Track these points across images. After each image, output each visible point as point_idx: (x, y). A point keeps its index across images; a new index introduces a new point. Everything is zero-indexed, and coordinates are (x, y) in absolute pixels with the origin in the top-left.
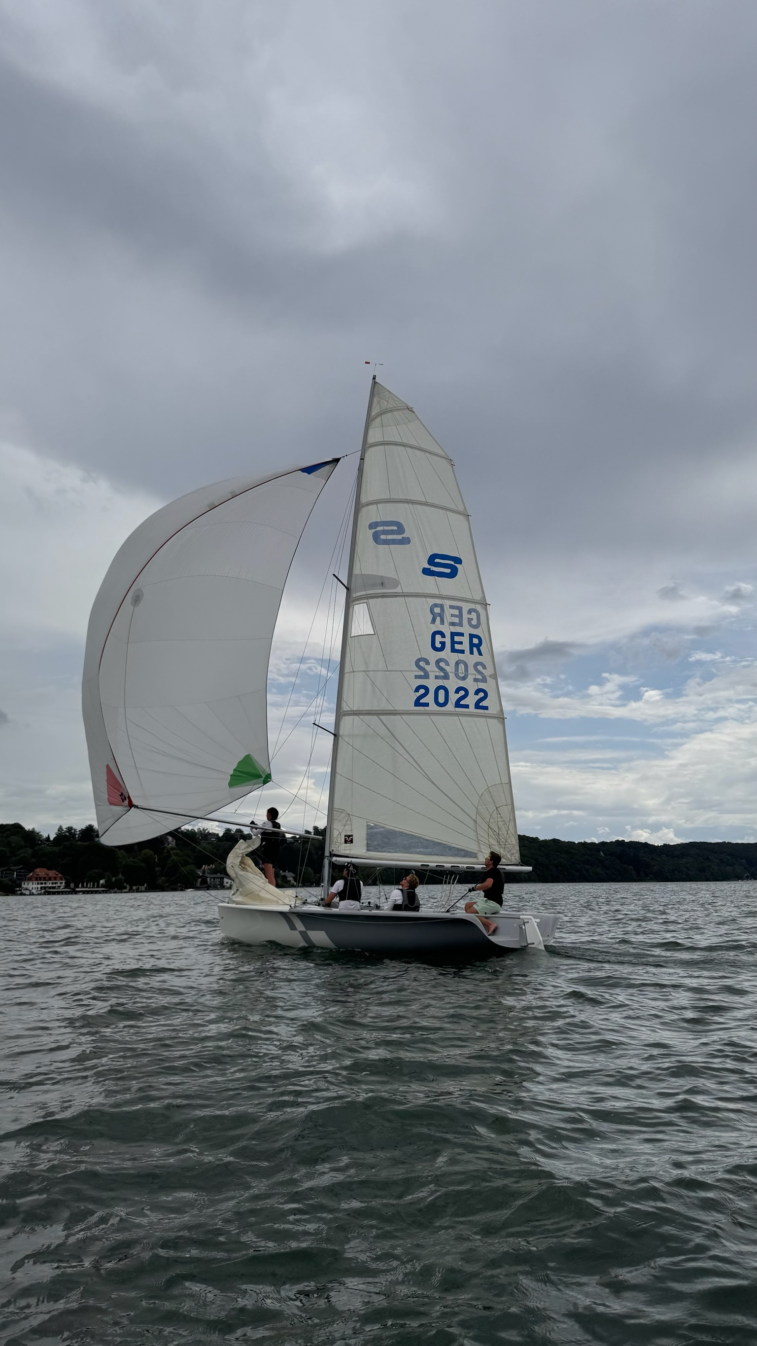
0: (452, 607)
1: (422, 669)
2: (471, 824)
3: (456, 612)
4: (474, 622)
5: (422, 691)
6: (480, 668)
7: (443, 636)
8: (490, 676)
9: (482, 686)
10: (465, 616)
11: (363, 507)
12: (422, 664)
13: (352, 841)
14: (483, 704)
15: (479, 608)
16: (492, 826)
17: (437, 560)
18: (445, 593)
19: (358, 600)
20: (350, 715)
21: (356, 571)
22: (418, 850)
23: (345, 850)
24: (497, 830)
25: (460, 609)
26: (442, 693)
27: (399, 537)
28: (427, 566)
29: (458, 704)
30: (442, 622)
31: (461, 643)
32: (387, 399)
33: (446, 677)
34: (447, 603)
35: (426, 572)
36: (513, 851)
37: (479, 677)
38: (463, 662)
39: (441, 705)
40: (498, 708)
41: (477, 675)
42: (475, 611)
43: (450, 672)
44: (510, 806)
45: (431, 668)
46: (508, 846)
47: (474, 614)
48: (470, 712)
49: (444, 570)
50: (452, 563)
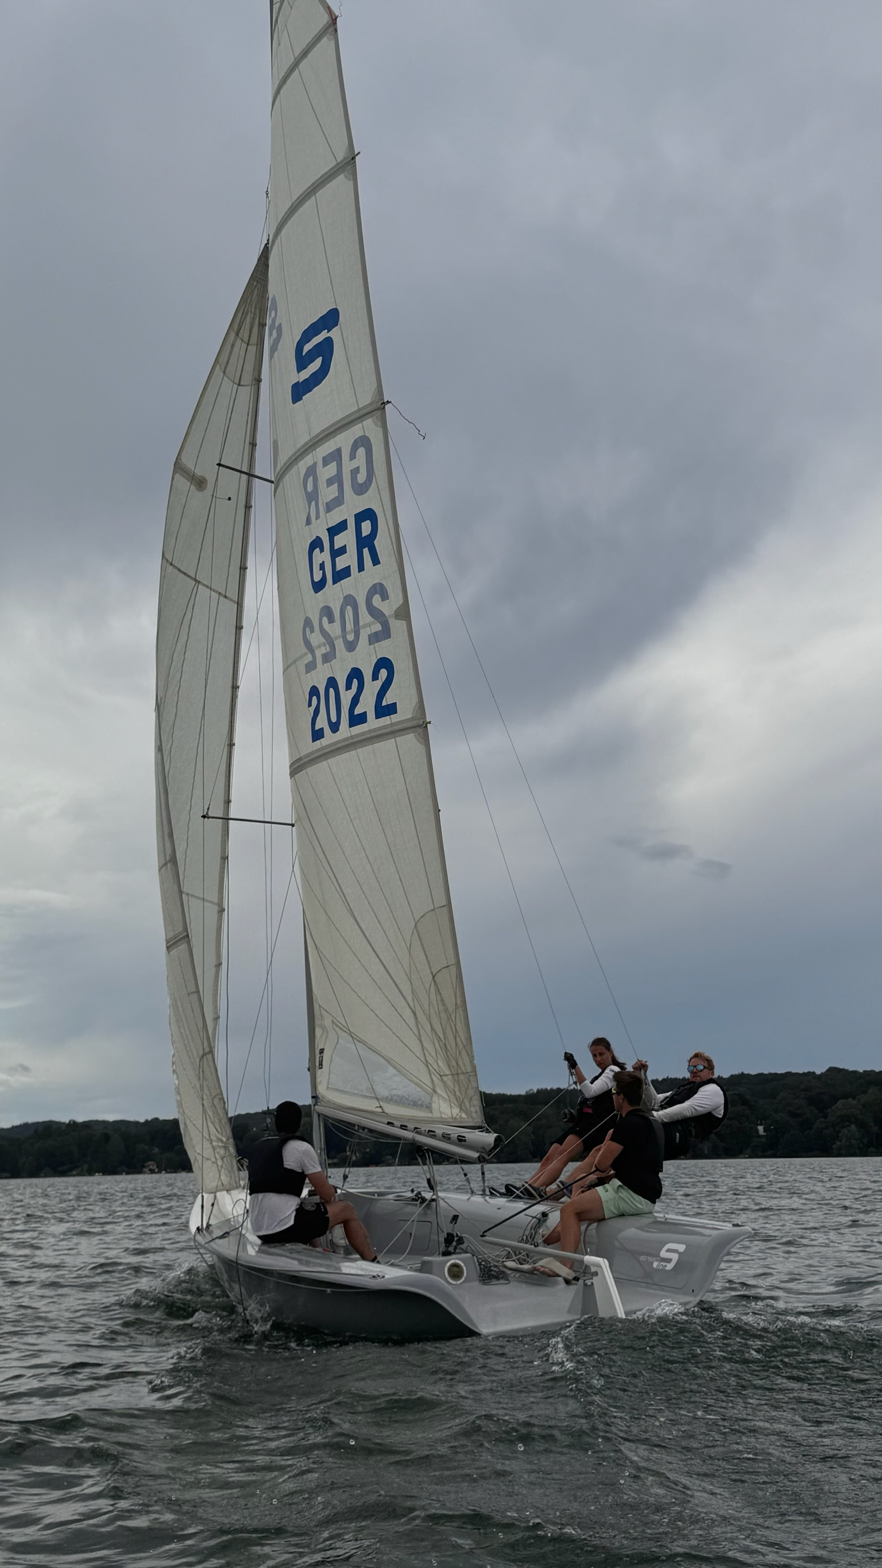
0: (327, 460)
2: (412, 1020)
3: (334, 469)
4: (363, 476)
5: (314, 702)
7: (321, 546)
9: (383, 649)
10: (348, 468)
12: (308, 633)
14: (388, 698)
16: (435, 1026)
17: (308, 346)
18: (317, 428)
25: (338, 456)
26: (332, 696)
28: (296, 374)
29: (353, 718)
30: (317, 512)
31: (345, 549)
33: (332, 652)
34: (322, 454)
35: (296, 392)
36: (471, 1092)
37: (377, 627)
38: (350, 601)
39: (335, 727)
40: (415, 700)
41: (373, 623)
42: (363, 442)
43: (337, 638)
44: (453, 969)
45: (316, 638)
46: (462, 1077)
47: (361, 452)
48: (370, 731)
49: (316, 365)
50: (324, 335)
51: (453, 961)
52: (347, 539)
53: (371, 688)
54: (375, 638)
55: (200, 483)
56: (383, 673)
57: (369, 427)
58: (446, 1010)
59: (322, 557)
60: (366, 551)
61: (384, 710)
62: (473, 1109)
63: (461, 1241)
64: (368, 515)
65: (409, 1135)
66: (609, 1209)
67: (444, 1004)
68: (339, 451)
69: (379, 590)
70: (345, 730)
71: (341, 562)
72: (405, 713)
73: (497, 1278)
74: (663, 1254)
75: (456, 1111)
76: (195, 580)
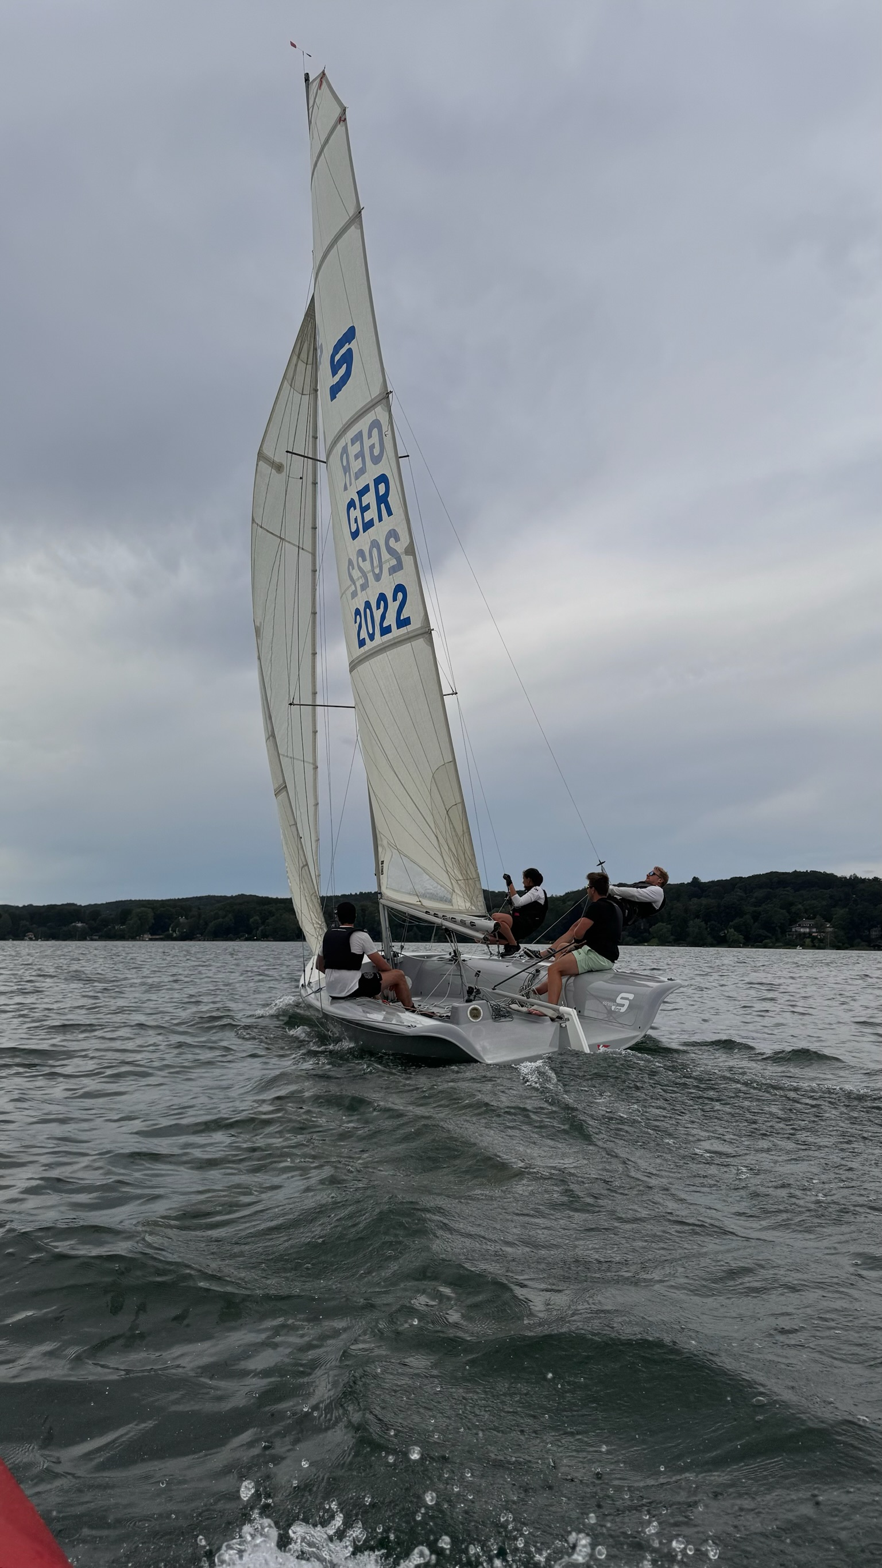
0: (354, 441)
1: (352, 579)
3: (359, 446)
4: (378, 450)
6: (392, 542)
10: (367, 445)
12: (351, 570)
24: (455, 852)
26: (369, 615)
28: (332, 378)
29: (382, 629)
30: (351, 479)
31: (369, 506)
33: (366, 582)
35: (333, 391)
36: (477, 892)
37: (394, 562)
38: (375, 544)
39: (372, 637)
40: (422, 614)
41: (391, 559)
42: (376, 424)
43: (369, 572)
44: (460, 806)
45: (356, 574)
46: (470, 881)
47: (375, 432)
48: (394, 638)
49: (342, 371)
50: (347, 347)
51: (459, 800)
52: (370, 498)
53: (393, 607)
54: (393, 570)
55: (279, 468)
56: (400, 595)
57: (380, 413)
58: (457, 835)
59: (355, 513)
60: (383, 505)
61: (402, 623)
62: (479, 904)
63: (478, 992)
64: (382, 479)
65: (438, 921)
66: (582, 967)
67: (455, 831)
68: (360, 433)
69: (393, 534)
70: (378, 639)
71: (368, 516)
72: (416, 624)
73: (505, 1016)
74: (619, 1000)
75: (468, 904)
76: (280, 538)
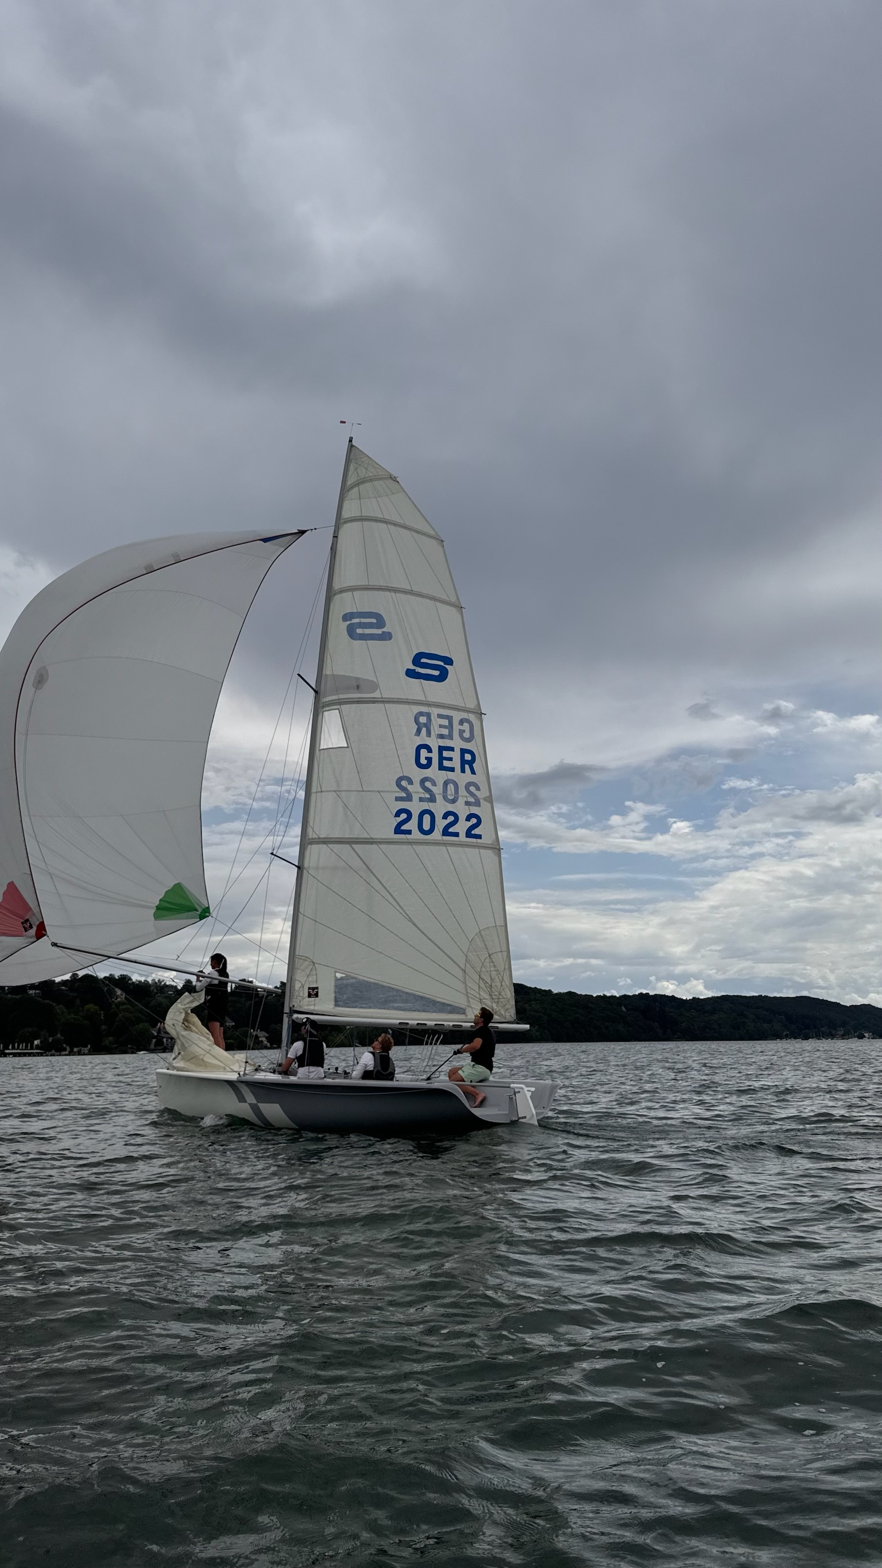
0: (440, 716)
1: (403, 789)
2: (459, 974)
3: (446, 722)
4: (467, 735)
5: (404, 816)
6: (472, 789)
7: (430, 750)
8: (485, 799)
9: (475, 810)
10: (456, 727)
11: (335, 594)
12: (404, 783)
13: (317, 995)
14: (475, 832)
15: (472, 717)
16: (483, 976)
17: (424, 660)
18: (431, 699)
19: (328, 705)
20: (318, 843)
21: (327, 671)
22: (396, 1005)
23: (308, 1005)
24: (489, 981)
25: (450, 718)
26: (427, 818)
27: (379, 631)
28: (412, 667)
29: (446, 832)
30: (429, 734)
31: (450, 759)
32: (366, 466)
33: (432, 799)
34: (435, 712)
35: (410, 673)
36: (508, 1006)
37: (472, 800)
38: (451, 782)
40: (494, 837)
41: (468, 797)
42: (468, 721)
43: (438, 794)
44: (505, 953)
45: (415, 788)
47: (466, 724)
48: (459, 842)
49: (435, 672)
50: (439, 662)
51: (504, 948)
52: (456, 755)
53: (464, 824)
54: (469, 804)
56: (474, 821)
60: (466, 766)
64: (469, 752)
69: (474, 785)
71: (447, 763)
